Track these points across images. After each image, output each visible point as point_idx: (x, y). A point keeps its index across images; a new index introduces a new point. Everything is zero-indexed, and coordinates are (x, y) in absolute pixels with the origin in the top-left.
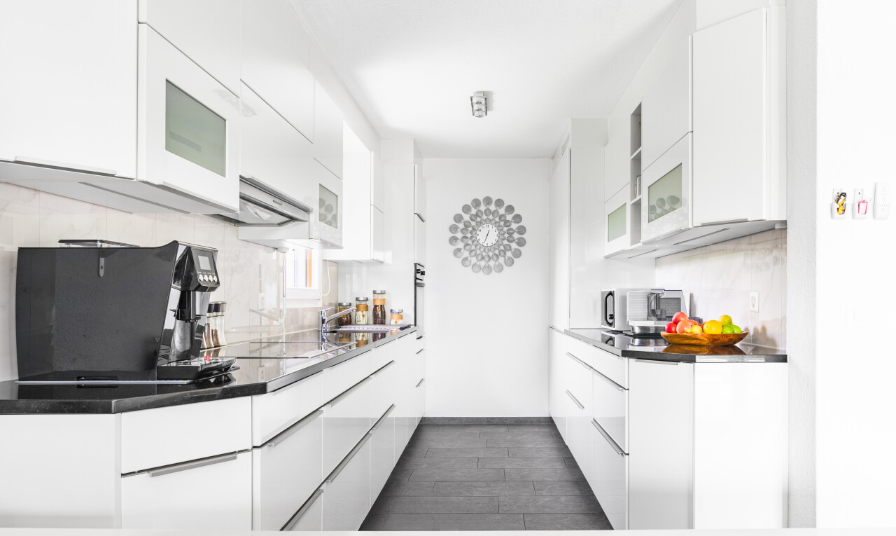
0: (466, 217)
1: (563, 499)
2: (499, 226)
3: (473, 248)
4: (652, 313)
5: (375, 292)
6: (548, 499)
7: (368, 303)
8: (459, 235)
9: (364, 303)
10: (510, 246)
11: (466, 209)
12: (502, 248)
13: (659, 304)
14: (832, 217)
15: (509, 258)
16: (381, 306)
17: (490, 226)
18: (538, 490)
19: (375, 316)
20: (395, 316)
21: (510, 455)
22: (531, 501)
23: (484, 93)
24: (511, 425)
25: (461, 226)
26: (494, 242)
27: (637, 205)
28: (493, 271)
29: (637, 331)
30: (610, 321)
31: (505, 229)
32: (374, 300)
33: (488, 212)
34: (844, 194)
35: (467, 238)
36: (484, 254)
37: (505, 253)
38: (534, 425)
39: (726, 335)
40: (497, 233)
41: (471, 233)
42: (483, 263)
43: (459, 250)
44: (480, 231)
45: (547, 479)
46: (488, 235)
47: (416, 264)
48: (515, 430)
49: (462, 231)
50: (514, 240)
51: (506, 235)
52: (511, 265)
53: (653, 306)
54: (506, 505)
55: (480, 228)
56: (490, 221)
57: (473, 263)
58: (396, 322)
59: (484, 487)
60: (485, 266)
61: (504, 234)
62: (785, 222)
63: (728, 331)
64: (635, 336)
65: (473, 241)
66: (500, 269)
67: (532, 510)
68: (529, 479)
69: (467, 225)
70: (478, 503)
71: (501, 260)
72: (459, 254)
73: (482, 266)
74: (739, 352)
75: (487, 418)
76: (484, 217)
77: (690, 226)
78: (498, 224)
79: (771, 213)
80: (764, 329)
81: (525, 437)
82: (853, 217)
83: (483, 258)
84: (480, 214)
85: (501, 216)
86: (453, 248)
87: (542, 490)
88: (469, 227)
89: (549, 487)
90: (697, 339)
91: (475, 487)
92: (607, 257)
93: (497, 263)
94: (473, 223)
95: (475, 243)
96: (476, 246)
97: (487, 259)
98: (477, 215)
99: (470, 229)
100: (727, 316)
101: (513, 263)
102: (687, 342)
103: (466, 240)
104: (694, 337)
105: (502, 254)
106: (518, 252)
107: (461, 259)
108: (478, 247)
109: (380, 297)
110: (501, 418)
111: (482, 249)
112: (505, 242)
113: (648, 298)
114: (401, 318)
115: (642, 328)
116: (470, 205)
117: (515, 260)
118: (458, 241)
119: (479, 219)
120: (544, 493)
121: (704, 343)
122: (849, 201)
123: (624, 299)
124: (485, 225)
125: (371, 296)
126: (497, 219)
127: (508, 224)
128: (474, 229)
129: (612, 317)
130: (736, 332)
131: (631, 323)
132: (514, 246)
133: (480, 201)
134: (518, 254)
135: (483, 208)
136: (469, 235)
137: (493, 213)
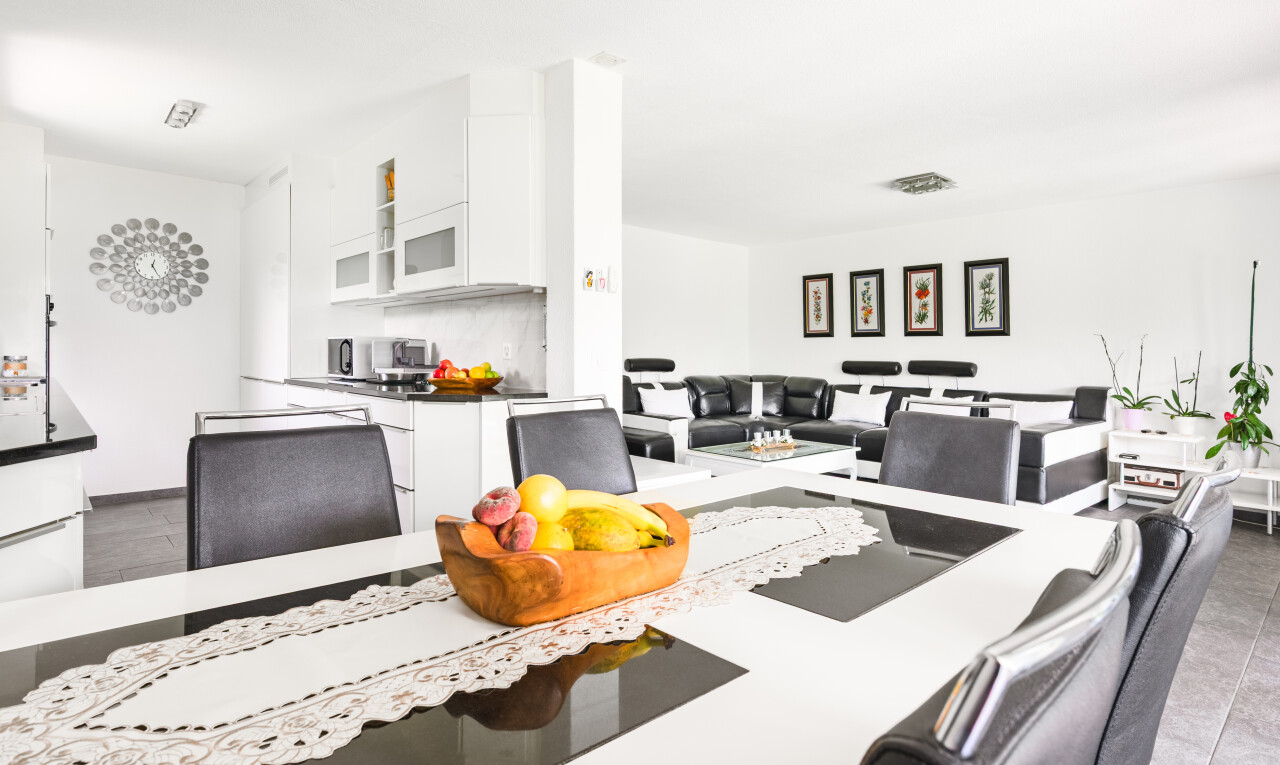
0: (118, 240)
2: (170, 256)
3: (129, 279)
4: (398, 362)
8: (107, 262)
10: (186, 282)
11: (118, 230)
12: (174, 283)
13: (404, 352)
14: (584, 288)
15: (185, 296)
17: (157, 255)
20: (14, 366)
23: (194, 103)
25: (110, 250)
26: (163, 275)
27: (391, 256)
28: (161, 310)
29: (384, 378)
30: (346, 369)
31: (179, 261)
33: (153, 238)
34: (590, 272)
35: (120, 267)
36: (147, 289)
37: (179, 290)
39: (489, 379)
40: (167, 264)
41: (126, 260)
42: (144, 300)
43: (106, 281)
44: (141, 259)
46: (153, 266)
47: (48, 296)
49: (111, 257)
50: (191, 275)
51: (180, 269)
52: (187, 305)
53: (399, 355)
55: (140, 257)
56: (157, 248)
57: (128, 299)
58: (16, 373)
60: (148, 304)
61: (177, 266)
62: (545, 289)
63: (490, 376)
64: (385, 383)
65: (130, 272)
66: (172, 308)
69: (118, 251)
71: (173, 298)
72: (106, 286)
73: (144, 304)
74: (496, 393)
75: (152, 491)
76: (147, 243)
77: (466, 284)
78: (168, 254)
79: (535, 281)
80: (517, 374)
82: (597, 290)
83: (145, 294)
84: (140, 239)
85: (172, 245)
86: (94, 278)
88: (123, 253)
90: (464, 383)
92: (333, 304)
93: (167, 301)
94: (130, 249)
95: (133, 274)
96: (134, 277)
97: (151, 295)
98: (135, 240)
99: (125, 256)
100: (487, 363)
101: (190, 302)
102: (454, 386)
103: (117, 269)
104: (462, 382)
105: (174, 290)
107: (109, 293)
108: (137, 279)
110: (173, 490)
111: (144, 283)
112: (179, 276)
113: (394, 347)
114: (24, 367)
115: (389, 375)
116: (125, 225)
117: (193, 298)
118: (105, 270)
119: (138, 245)
121: (471, 387)
122: (594, 277)
123: (368, 348)
124: (149, 254)
126: (167, 248)
127: (183, 255)
128: (130, 257)
129: (350, 365)
130: (496, 376)
131: (377, 371)
132: (192, 281)
133: (140, 223)
134: (197, 291)
135: (144, 231)
136: (123, 264)
137: (160, 240)
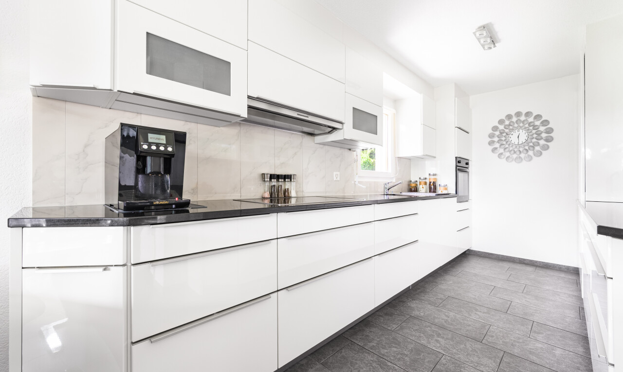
0: (501, 127)
1: (558, 352)
2: (528, 130)
3: (507, 146)
5: (430, 175)
6: (540, 346)
7: (426, 180)
8: (496, 139)
9: (424, 180)
10: (538, 143)
11: (501, 122)
12: (531, 144)
15: (538, 151)
16: (434, 182)
17: (521, 131)
18: (535, 332)
19: (430, 188)
20: (442, 188)
21: (525, 291)
22: (521, 341)
24: (539, 267)
25: (497, 133)
26: (524, 141)
28: (524, 160)
31: (534, 131)
32: (430, 179)
33: (519, 121)
35: (502, 140)
36: (516, 150)
37: (534, 148)
38: (562, 271)
40: (527, 134)
41: (505, 137)
42: (515, 156)
43: (496, 148)
44: (512, 134)
45: (550, 324)
46: (519, 137)
47: (456, 158)
48: (541, 272)
49: (498, 136)
50: (542, 138)
51: (535, 136)
52: (539, 156)
54: (492, 336)
56: (521, 127)
57: (506, 156)
58: (442, 192)
59: (484, 313)
60: (517, 158)
61: (533, 135)
65: (507, 142)
66: (530, 159)
67: (516, 351)
68: (531, 318)
70: (469, 325)
71: (531, 153)
72: (496, 151)
76: (516, 125)
78: (527, 129)
81: (548, 279)
83: (515, 152)
84: (512, 124)
85: (529, 124)
86: (491, 147)
87: (539, 333)
88: (503, 133)
89: (549, 333)
91: (476, 310)
93: (527, 155)
94: (507, 131)
95: (509, 143)
96: (509, 145)
97: (518, 153)
98: (510, 125)
99: (504, 134)
101: (541, 154)
103: (501, 142)
105: (532, 148)
106: (546, 146)
107: (497, 154)
108: (511, 146)
109: (432, 177)
111: (514, 147)
112: (534, 140)
114: (446, 189)
116: (504, 119)
117: (544, 152)
118: (495, 143)
119: (511, 127)
120: (540, 337)
124: (516, 131)
125: (427, 177)
126: (527, 126)
127: (536, 127)
128: (507, 134)
132: (542, 142)
133: (512, 116)
134: (546, 148)
135: (514, 119)
136: (503, 139)
137: (523, 122)
